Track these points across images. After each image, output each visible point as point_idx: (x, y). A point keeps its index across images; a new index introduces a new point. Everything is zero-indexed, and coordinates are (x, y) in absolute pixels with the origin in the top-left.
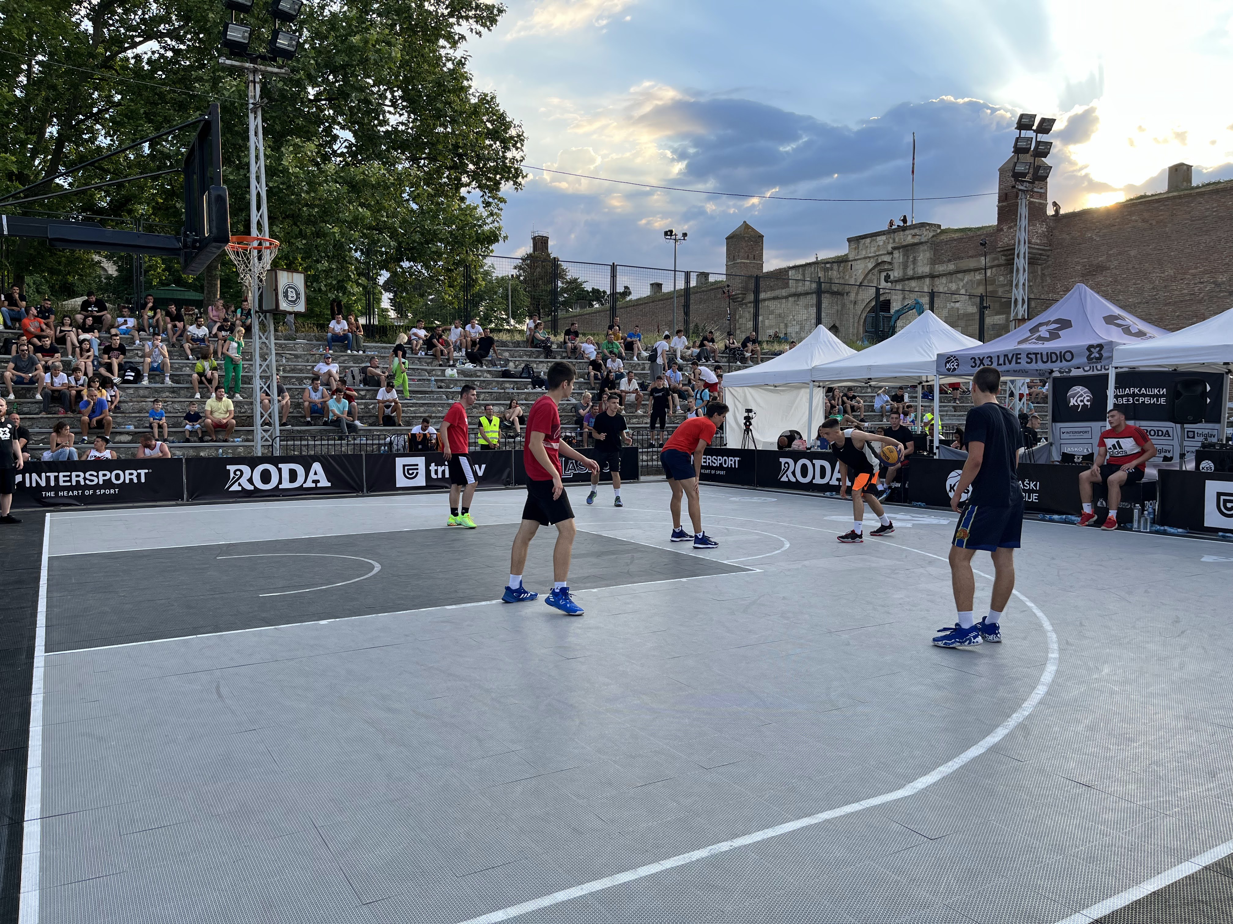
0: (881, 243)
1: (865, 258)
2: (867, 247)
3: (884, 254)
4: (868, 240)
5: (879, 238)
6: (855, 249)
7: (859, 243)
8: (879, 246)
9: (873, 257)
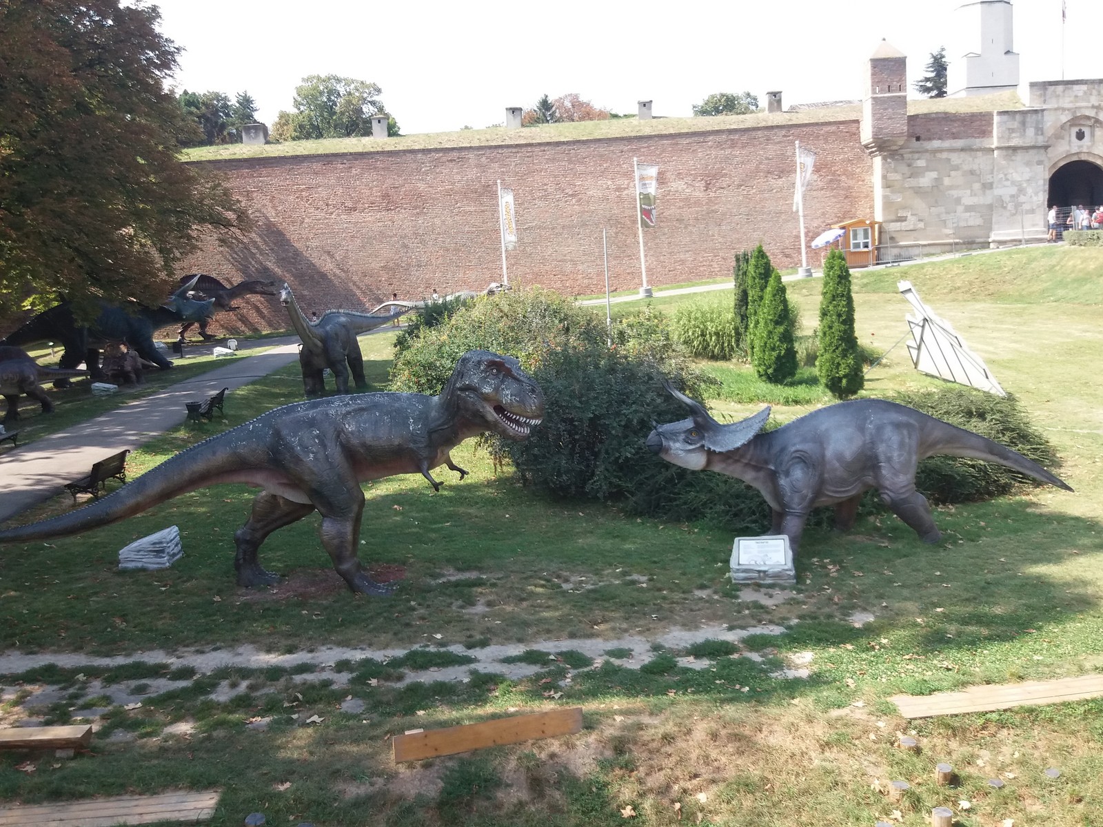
0: (1080, 94)
1: (1056, 109)
2: (1059, 96)
3: (1087, 107)
4: (1060, 88)
5: (1076, 87)
6: (1041, 95)
7: (1046, 89)
8: (1076, 96)
9: (1069, 110)
